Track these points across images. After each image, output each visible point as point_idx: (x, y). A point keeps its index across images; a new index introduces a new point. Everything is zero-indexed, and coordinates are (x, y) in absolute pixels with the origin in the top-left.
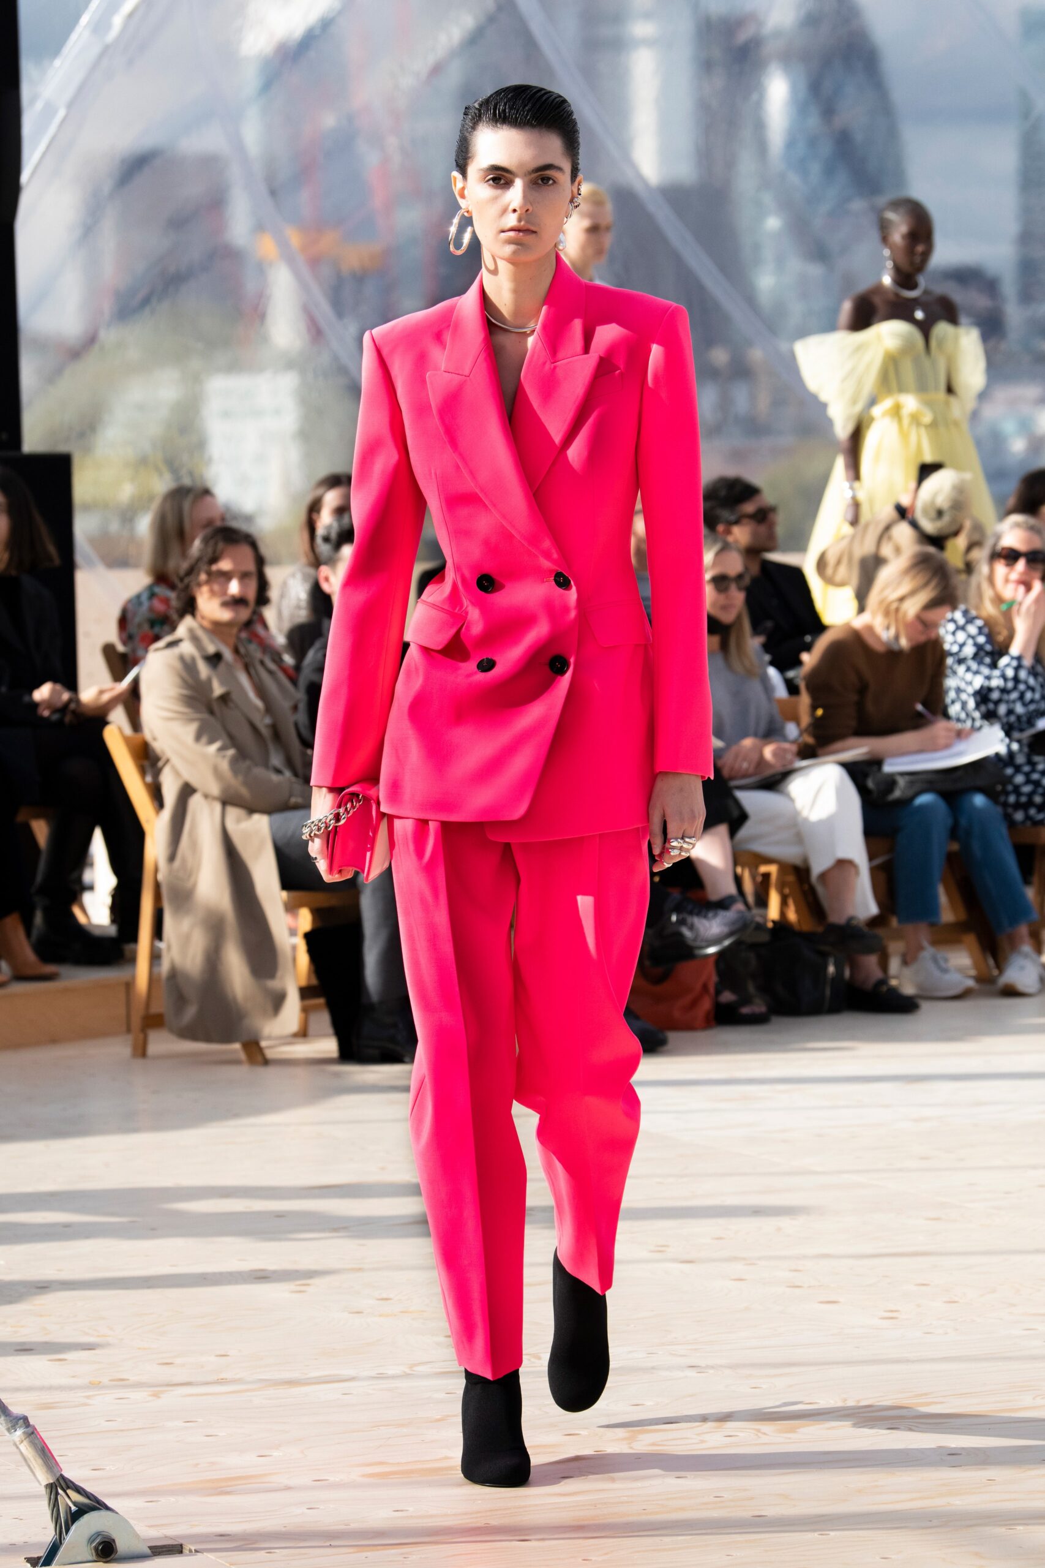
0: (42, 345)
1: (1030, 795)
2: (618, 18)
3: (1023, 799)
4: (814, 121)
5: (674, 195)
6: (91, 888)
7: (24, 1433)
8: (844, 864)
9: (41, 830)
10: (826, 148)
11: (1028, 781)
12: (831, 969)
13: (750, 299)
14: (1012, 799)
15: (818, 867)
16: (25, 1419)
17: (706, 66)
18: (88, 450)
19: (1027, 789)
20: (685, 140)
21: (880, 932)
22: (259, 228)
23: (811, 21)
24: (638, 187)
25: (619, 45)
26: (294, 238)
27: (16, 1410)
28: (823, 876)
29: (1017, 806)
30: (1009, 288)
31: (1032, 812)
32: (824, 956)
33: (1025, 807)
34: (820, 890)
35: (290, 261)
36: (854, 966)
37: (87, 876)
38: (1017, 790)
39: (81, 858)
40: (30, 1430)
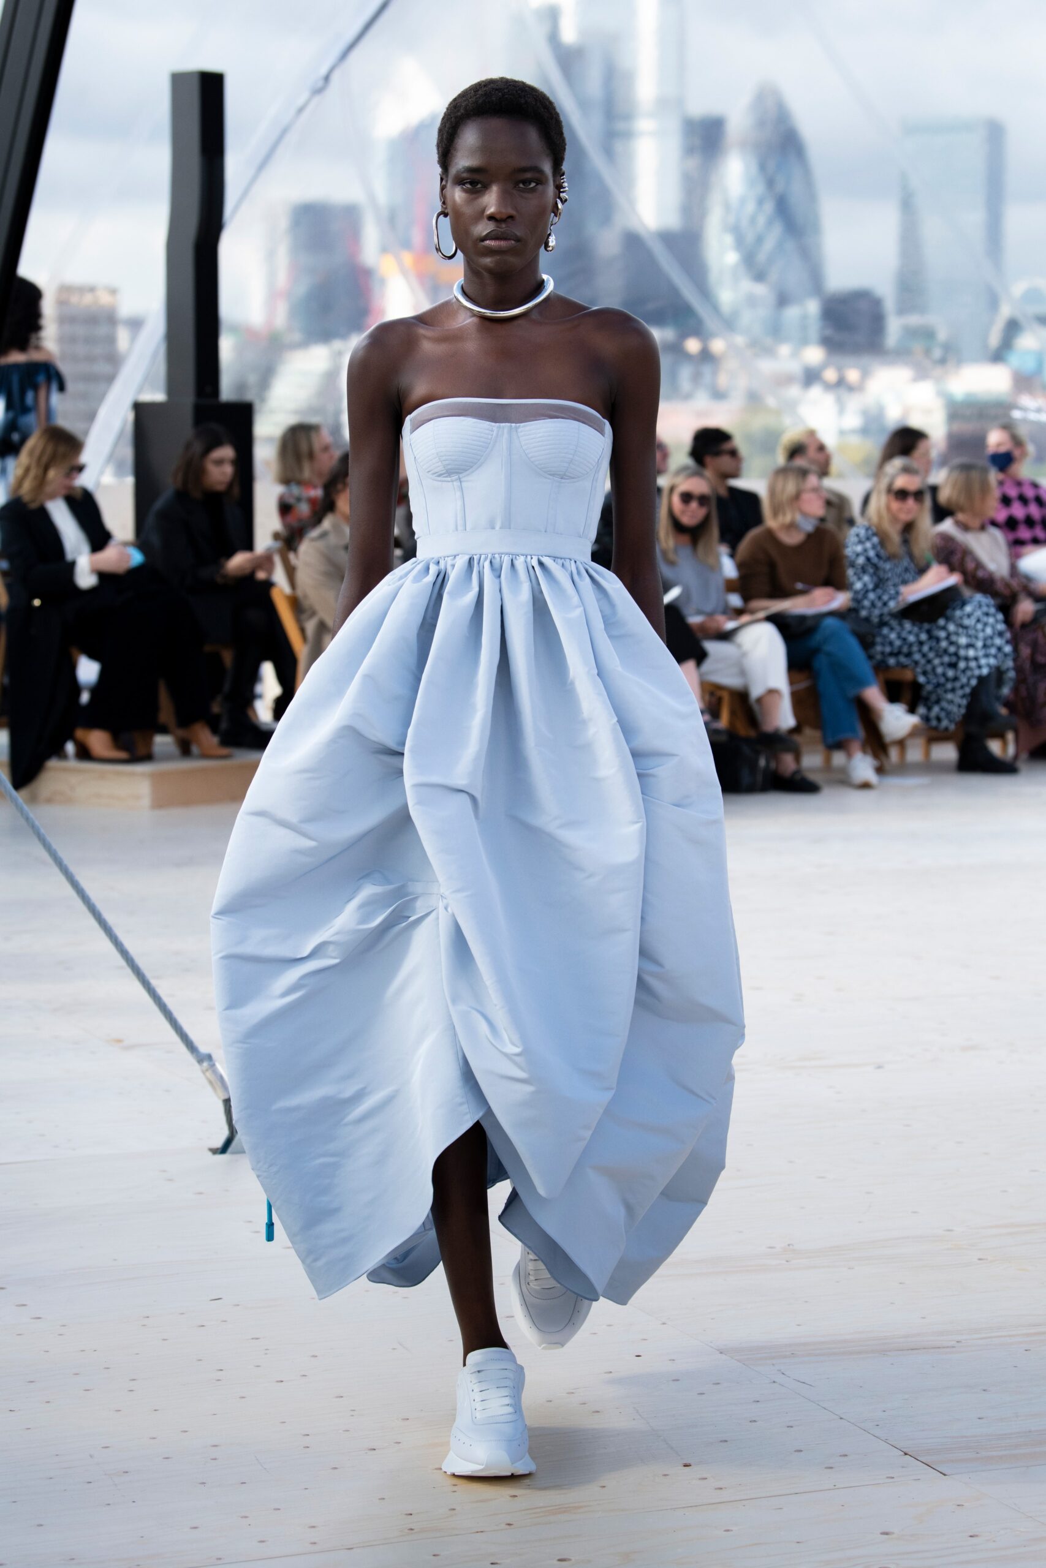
0: (235, 329)
1: (900, 647)
2: (629, 117)
3: (896, 651)
4: (760, 188)
5: (667, 238)
6: (260, 696)
7: (209, 1065)
8: (772, 692)
9: (228, 657)
10: (769, 207)
11: (899, 637)
12: (762, 762)
13: (715, 308)
14: (888, 649)
15: (756, 692)
16: (209, 1057)
17: (689, 151)
18: (263, 400)
19: (898, 643)
20: (673, 196)
21: (797, 738)
22: (384, 250)
23: (761, 123)
24: (642, 232)
25: (628, 135)
26: (408, 258)
27: (203, 1049)
28: (759, 700)
29: (891, 654)
30: (890, 305)
31: (902, 659)
32: (757, 753)
33: (896, 654)
34: (756, 707)
35: (404, 272)
36: (778, 761)
37: (259, 689)
38: (891, 644)
39: (254, 677)
40: (211, 1063)
